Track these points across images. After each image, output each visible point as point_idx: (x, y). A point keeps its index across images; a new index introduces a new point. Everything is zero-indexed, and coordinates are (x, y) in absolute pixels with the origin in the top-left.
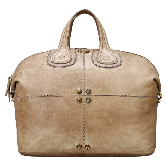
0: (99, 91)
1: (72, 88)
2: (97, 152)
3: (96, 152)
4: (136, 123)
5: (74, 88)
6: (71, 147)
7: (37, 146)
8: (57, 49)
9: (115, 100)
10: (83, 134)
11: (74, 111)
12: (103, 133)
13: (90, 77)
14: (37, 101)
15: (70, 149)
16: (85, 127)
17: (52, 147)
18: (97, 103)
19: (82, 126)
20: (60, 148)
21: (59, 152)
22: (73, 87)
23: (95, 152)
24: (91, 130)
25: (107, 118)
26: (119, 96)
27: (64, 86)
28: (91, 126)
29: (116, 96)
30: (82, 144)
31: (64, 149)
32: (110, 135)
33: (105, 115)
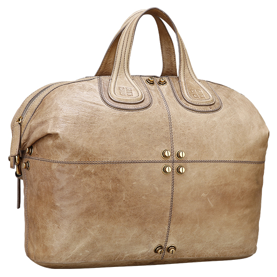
0: (196, 154)
1: (154, 148)
4: (247, 207)
5: (157, 149)
6: (145, 250)
7: (87, 251)
9: (219, 169)
11: (157, 188)
13: (181, 129)
15: (142, 254)
16: (172, 216)
18: (194, 174)
19: (168, 214)
22: (155, 146)
24: (181, 220)
25: (207, 199)
26: (226, 162)
28: (183, 214)
29: (222, 161)
30: (163, 246)
31: (131, 254)
32: (208, 227)
33: (203, 195)
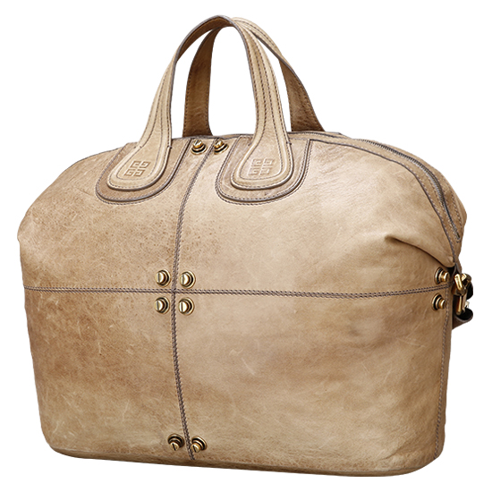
2: (229, 458)
3: (228, 461)
8: (137, 140)
10: (179, 407)
12: (233, 406)
14: (57, 303)
17: (108, 439)
20: (129, 441)
21: (130, 453)
23: (223, 460)
27: (125, 261)
